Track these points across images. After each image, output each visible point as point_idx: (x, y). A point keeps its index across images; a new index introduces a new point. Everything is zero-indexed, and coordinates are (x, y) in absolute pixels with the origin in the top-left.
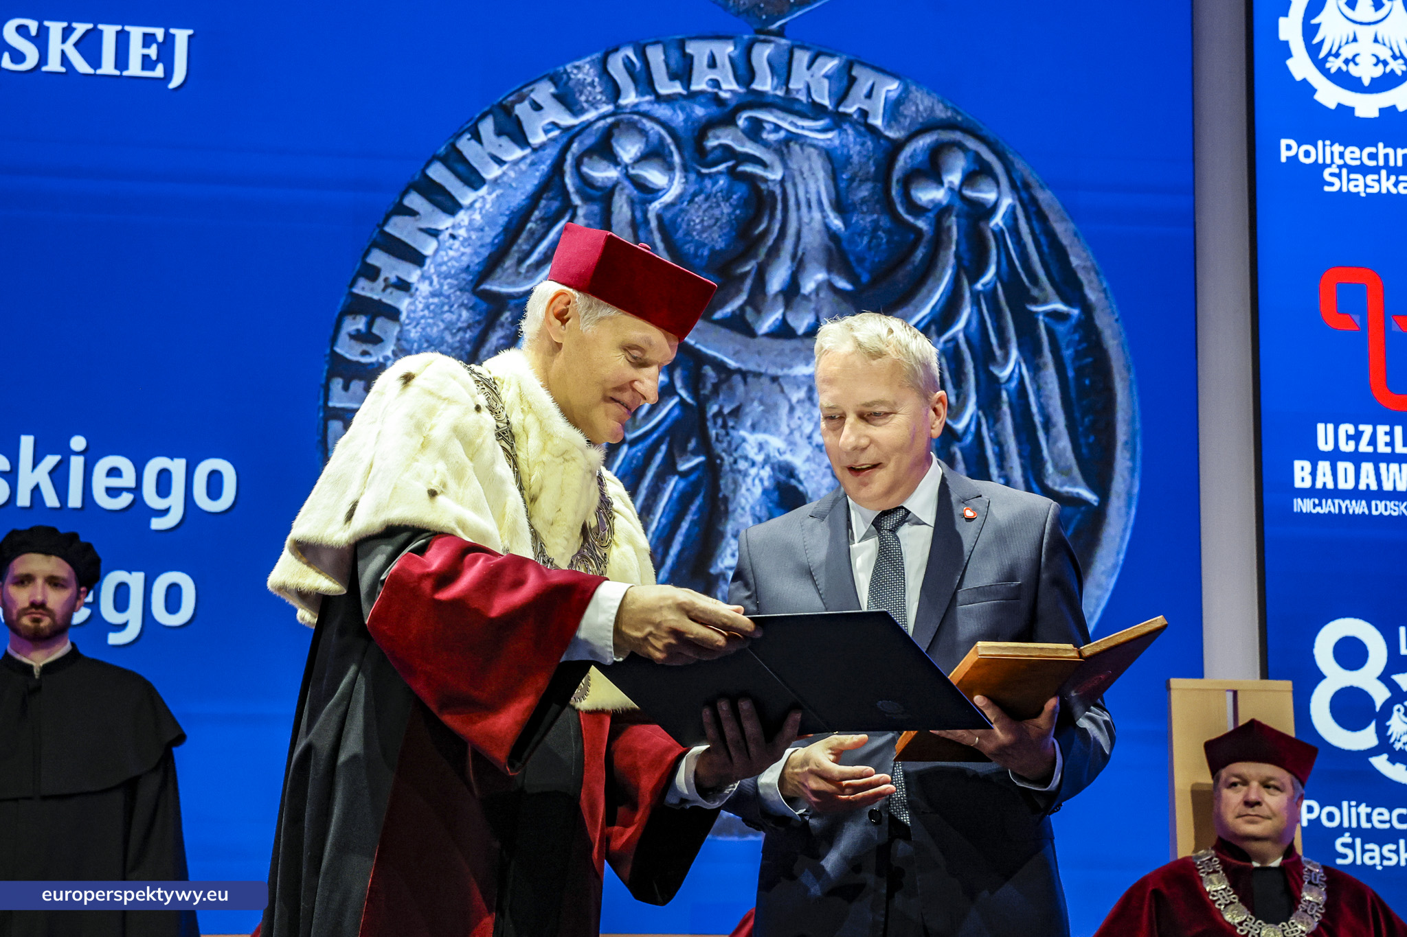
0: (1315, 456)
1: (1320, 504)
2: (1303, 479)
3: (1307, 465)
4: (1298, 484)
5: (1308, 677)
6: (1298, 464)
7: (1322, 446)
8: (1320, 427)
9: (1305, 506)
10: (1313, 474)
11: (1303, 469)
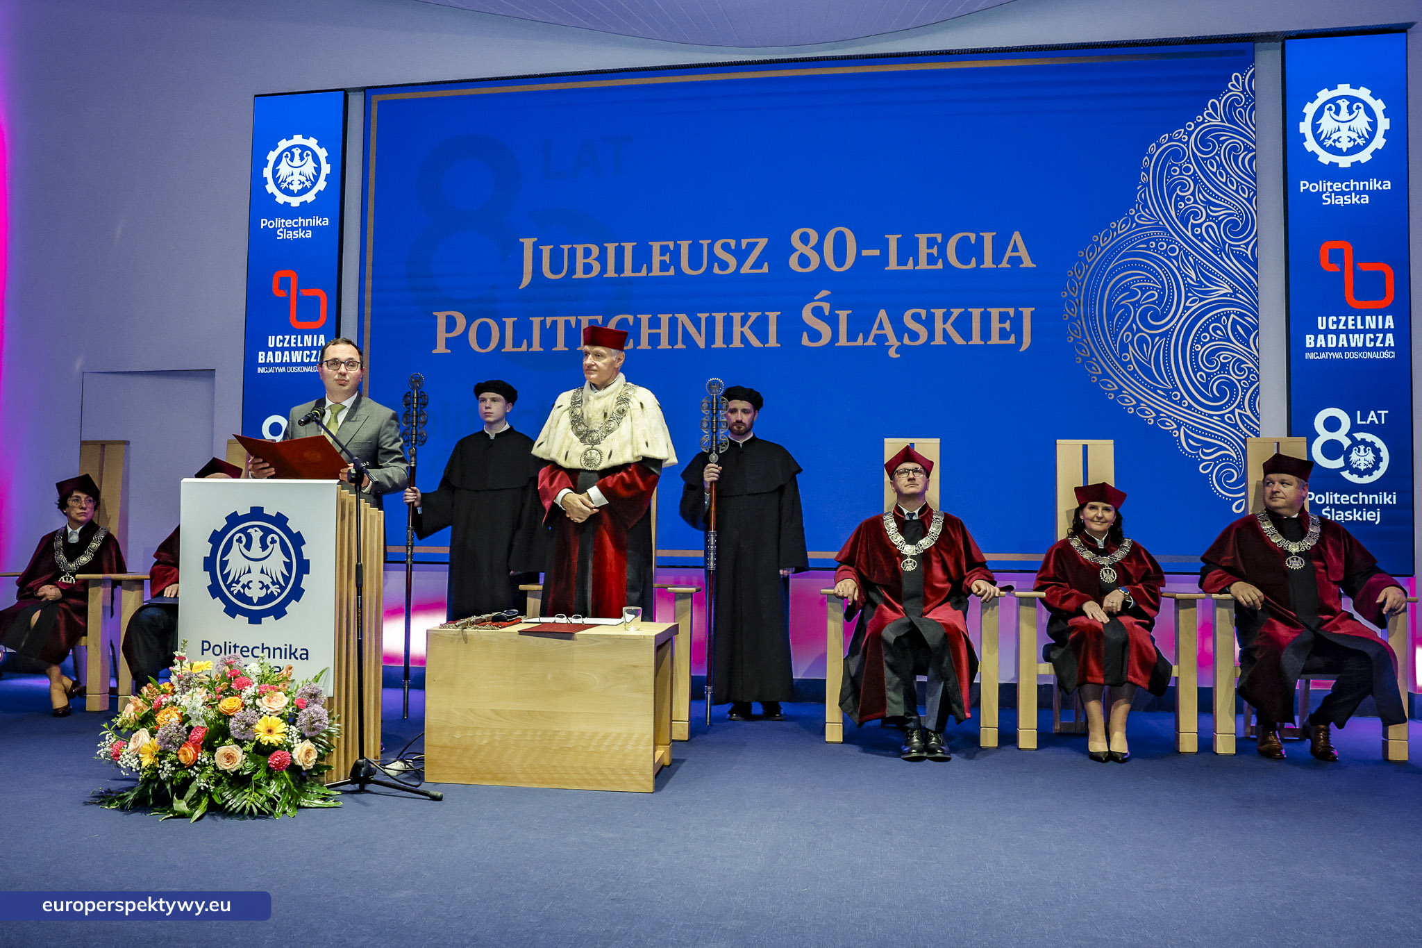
0: (1316, 332)
1: (1319, 355)
2: (1310, 343)
3: (1312, 337)
4: (1308, 346)
5: (1312, 435)
6: (1308, 336)
7: (1320, 327)
8: (1320, 318)
9: (1311, 356)
10: (1316, 341)
11: (1310, 338)
